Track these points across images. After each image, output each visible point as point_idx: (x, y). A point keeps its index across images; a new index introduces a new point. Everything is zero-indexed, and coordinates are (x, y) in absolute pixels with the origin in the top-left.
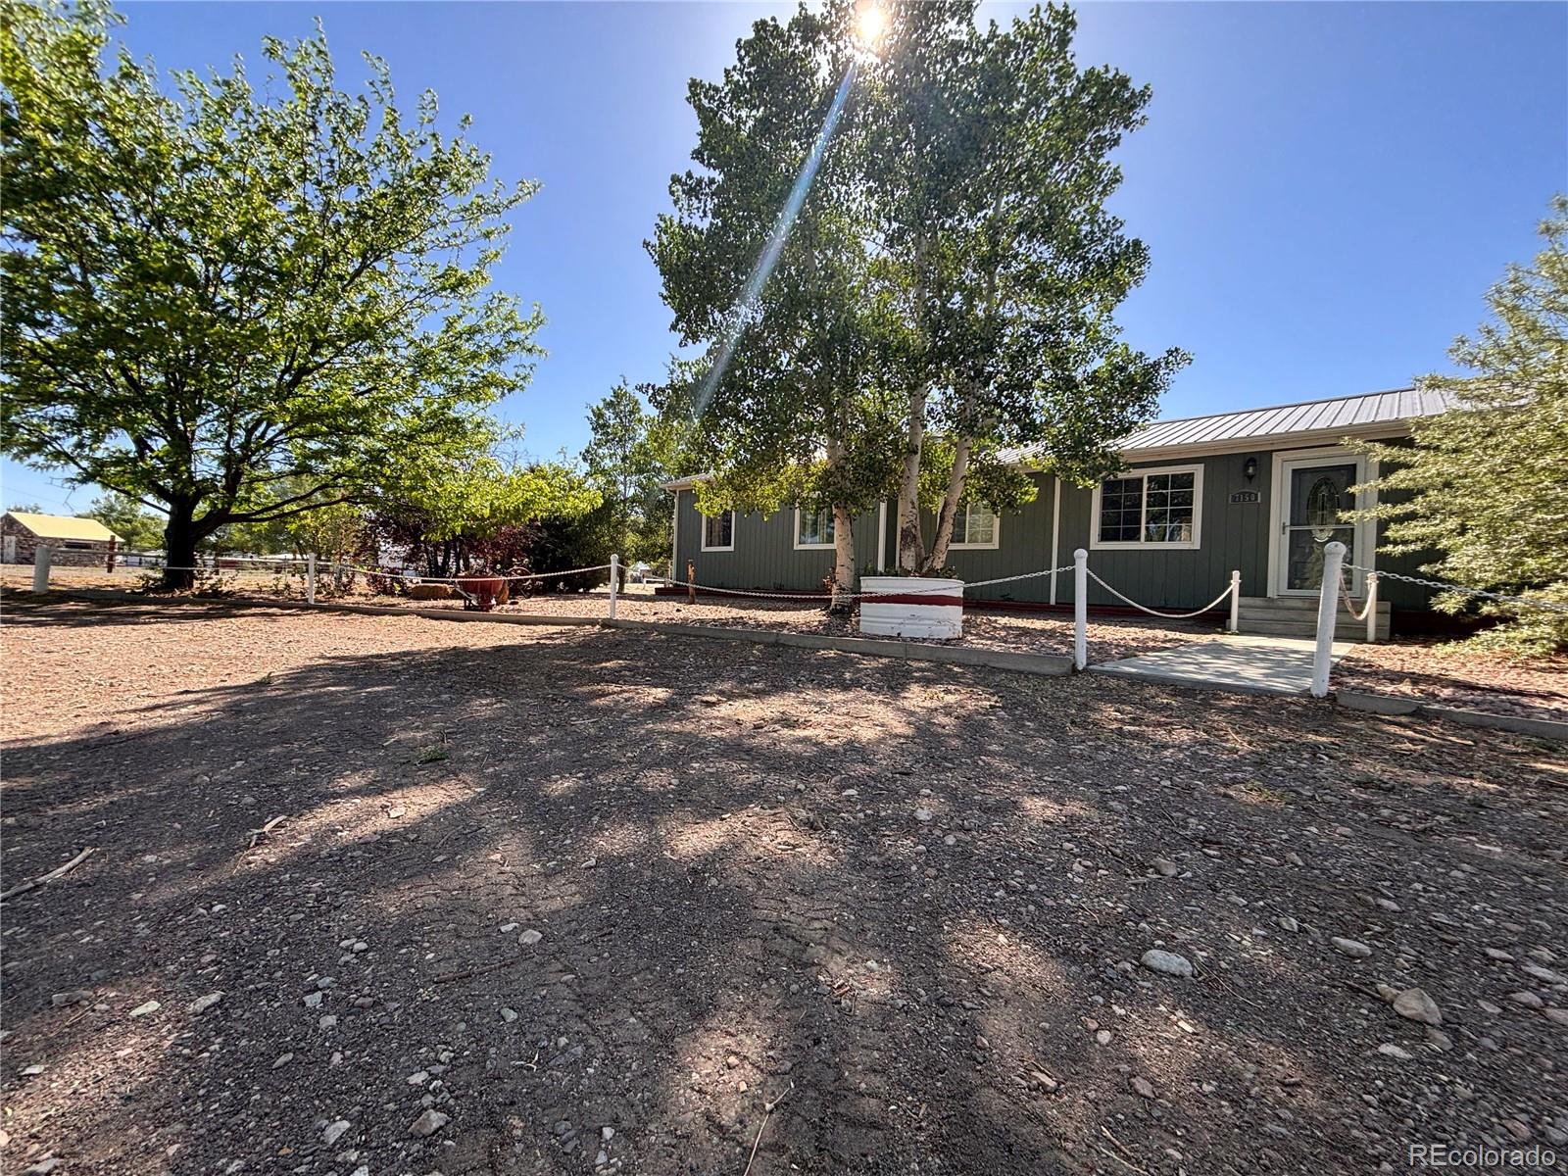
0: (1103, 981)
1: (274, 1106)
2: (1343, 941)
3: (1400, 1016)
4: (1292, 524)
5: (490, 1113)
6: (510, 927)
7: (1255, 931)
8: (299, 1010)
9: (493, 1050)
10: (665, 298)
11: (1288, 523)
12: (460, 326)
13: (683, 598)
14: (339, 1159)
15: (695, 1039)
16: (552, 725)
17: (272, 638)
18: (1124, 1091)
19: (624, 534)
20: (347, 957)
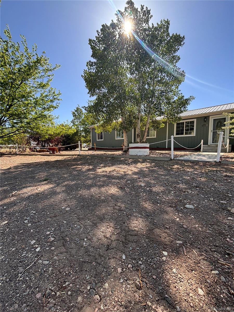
0: (177, 210)
1: (20, 239)
2: (221, 201)
3: (232, 213)
4: (213, 130)
5: (62, 238)
6: (64, 208)
7: (205, 201)
8: (23, 223)
9: (62, 228)
10: (86, 87)
11: (212, 130)
12: (44, 95)
13: (94, 150)
14: (34, 247)
15: (101, 224)
16: (69, 173)
17: (10, 160)
18: (181, 227)
19: (81, 138)
20: (32, 214)
